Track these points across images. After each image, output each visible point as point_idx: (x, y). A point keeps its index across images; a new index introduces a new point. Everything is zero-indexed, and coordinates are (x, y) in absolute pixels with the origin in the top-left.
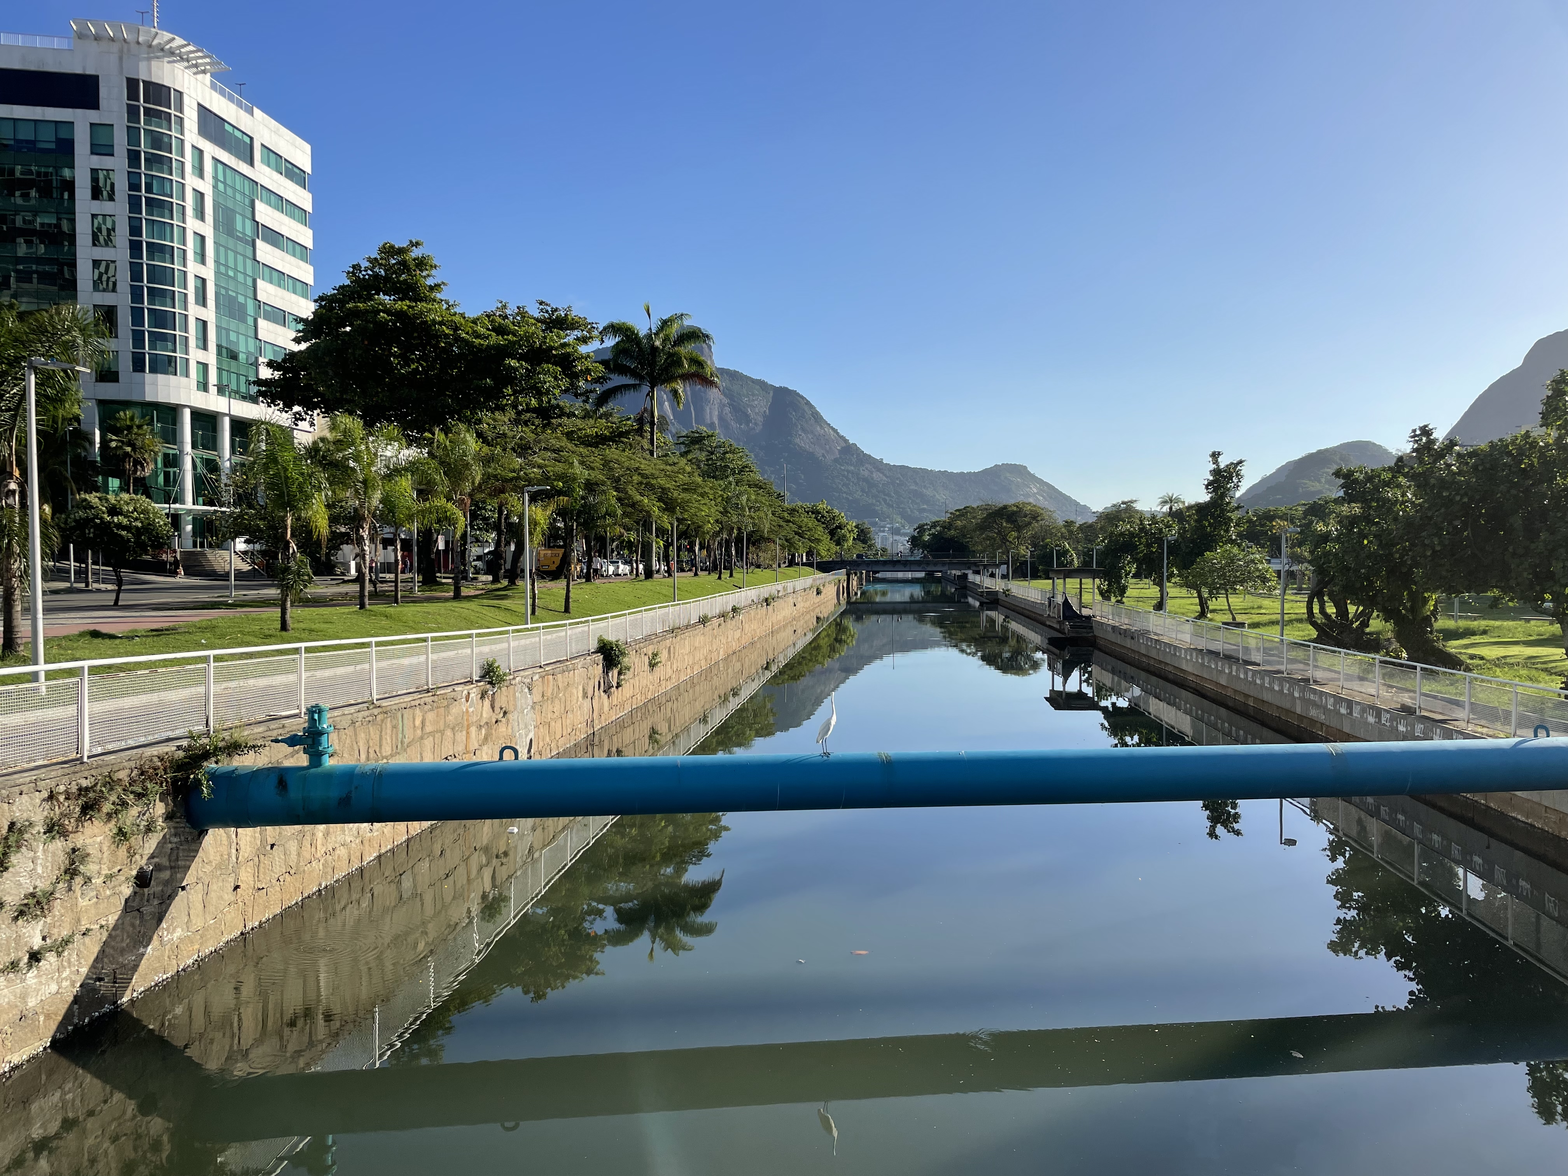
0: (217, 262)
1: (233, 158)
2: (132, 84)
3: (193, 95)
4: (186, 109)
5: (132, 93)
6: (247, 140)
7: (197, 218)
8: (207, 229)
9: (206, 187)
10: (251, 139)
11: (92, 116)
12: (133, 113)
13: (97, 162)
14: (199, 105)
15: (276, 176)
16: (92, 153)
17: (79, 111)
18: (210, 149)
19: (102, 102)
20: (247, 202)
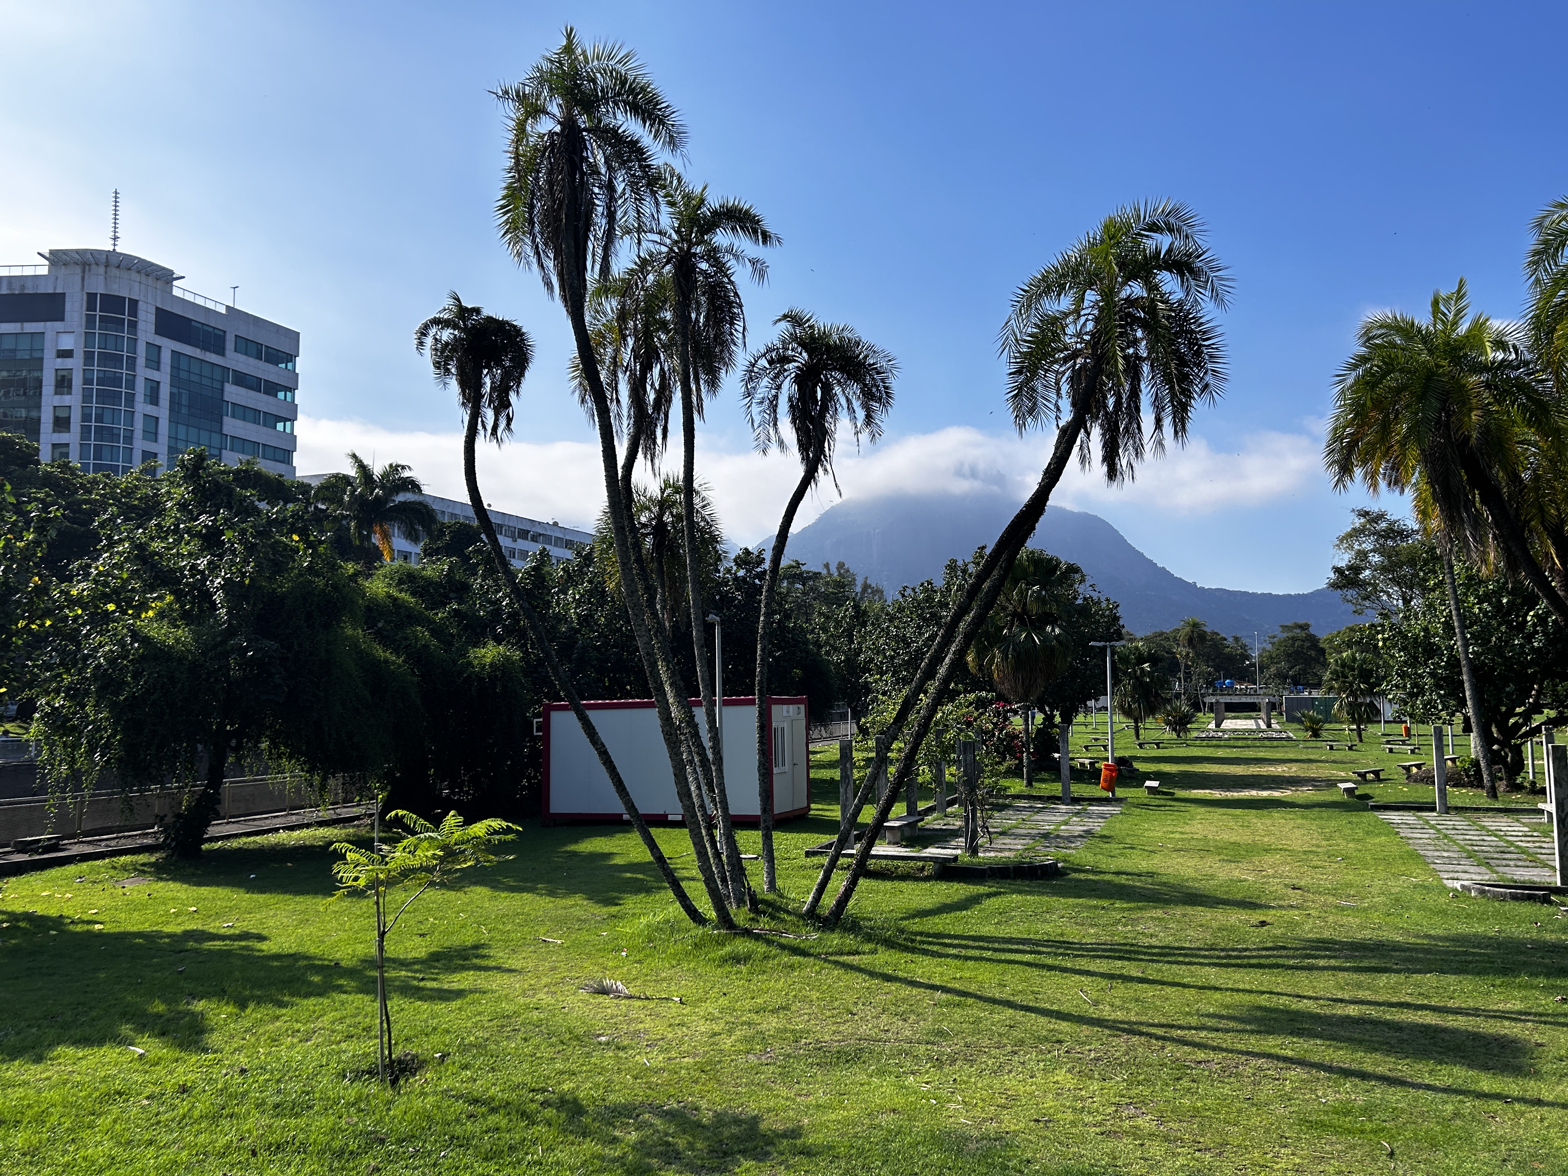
0: (174, 438)
1: (198, 350)
2: (91, 297)
3: (150, 301)
4: (141, 315)
5: (91, 306)
6: (222, 333)
7: (151, 403)
8: (163, 412)
9: (164, 377)
10: (225, 332)
11: (58, 325)
12: (90, 320)
13: (60, 363)
14: (157, 308)
15: (252, 361)
16: (59, 356)
17: (49, 324)
18: (168, 346)
19: (67, 315)
20: (217, 385)
